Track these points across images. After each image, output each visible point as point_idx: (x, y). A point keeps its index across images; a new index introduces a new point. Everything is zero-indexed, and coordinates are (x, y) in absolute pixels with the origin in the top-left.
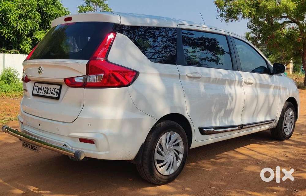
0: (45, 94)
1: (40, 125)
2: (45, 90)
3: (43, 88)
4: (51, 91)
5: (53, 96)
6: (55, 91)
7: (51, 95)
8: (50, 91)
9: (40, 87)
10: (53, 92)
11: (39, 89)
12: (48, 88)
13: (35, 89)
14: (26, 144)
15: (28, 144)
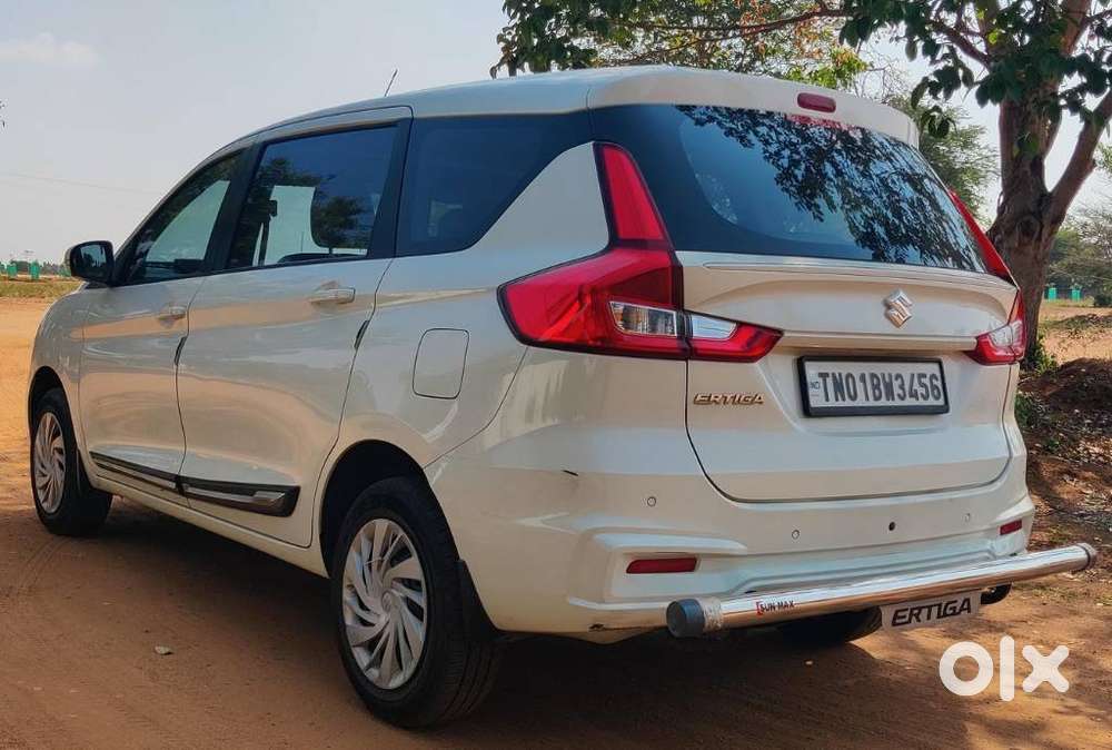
0: (883, 402)
2: (876, 387)
3: (857, 380)
4: (907, 387)
5: (921, 402)
6: (923, 385)
7: (909, 402)
8: (902, 387)
9: (840, 375)
10: (916, 391)
11: (838, 387)
12: (883, 375)
13: (813, 386)
14: (907, 613)
15: (920, 609)
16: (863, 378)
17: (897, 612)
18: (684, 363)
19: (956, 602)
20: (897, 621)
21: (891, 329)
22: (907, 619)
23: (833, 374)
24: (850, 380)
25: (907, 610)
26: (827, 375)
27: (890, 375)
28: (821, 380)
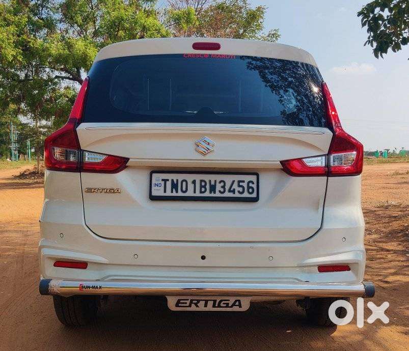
1: (203, 258)
2: (203, 187)
3: (190, 183)
4: (227, 187)
5: (237, 195)
6: (241, 186)
7: (227, 195)
8: (223, 187)
9: (177, 180)
10: (234, 189)
11: (174, 186)
12: (210, 181)
13: (156, 185)
14: (188, 302)
15: (198, 301)
16: (194, 182)
17: (179, 301)
18: (79, 173)
19: (229, 300)
20: (180, 305)
21: (200, 157)
22: (188, 305)
23: (173, 180)
24: (184, 183)
25: (188, 300)
26: (168, 180)
27: (216, 181)
28: (163, 183)
